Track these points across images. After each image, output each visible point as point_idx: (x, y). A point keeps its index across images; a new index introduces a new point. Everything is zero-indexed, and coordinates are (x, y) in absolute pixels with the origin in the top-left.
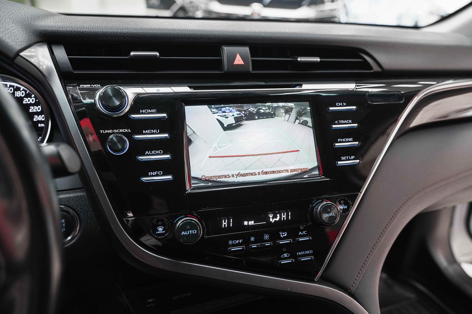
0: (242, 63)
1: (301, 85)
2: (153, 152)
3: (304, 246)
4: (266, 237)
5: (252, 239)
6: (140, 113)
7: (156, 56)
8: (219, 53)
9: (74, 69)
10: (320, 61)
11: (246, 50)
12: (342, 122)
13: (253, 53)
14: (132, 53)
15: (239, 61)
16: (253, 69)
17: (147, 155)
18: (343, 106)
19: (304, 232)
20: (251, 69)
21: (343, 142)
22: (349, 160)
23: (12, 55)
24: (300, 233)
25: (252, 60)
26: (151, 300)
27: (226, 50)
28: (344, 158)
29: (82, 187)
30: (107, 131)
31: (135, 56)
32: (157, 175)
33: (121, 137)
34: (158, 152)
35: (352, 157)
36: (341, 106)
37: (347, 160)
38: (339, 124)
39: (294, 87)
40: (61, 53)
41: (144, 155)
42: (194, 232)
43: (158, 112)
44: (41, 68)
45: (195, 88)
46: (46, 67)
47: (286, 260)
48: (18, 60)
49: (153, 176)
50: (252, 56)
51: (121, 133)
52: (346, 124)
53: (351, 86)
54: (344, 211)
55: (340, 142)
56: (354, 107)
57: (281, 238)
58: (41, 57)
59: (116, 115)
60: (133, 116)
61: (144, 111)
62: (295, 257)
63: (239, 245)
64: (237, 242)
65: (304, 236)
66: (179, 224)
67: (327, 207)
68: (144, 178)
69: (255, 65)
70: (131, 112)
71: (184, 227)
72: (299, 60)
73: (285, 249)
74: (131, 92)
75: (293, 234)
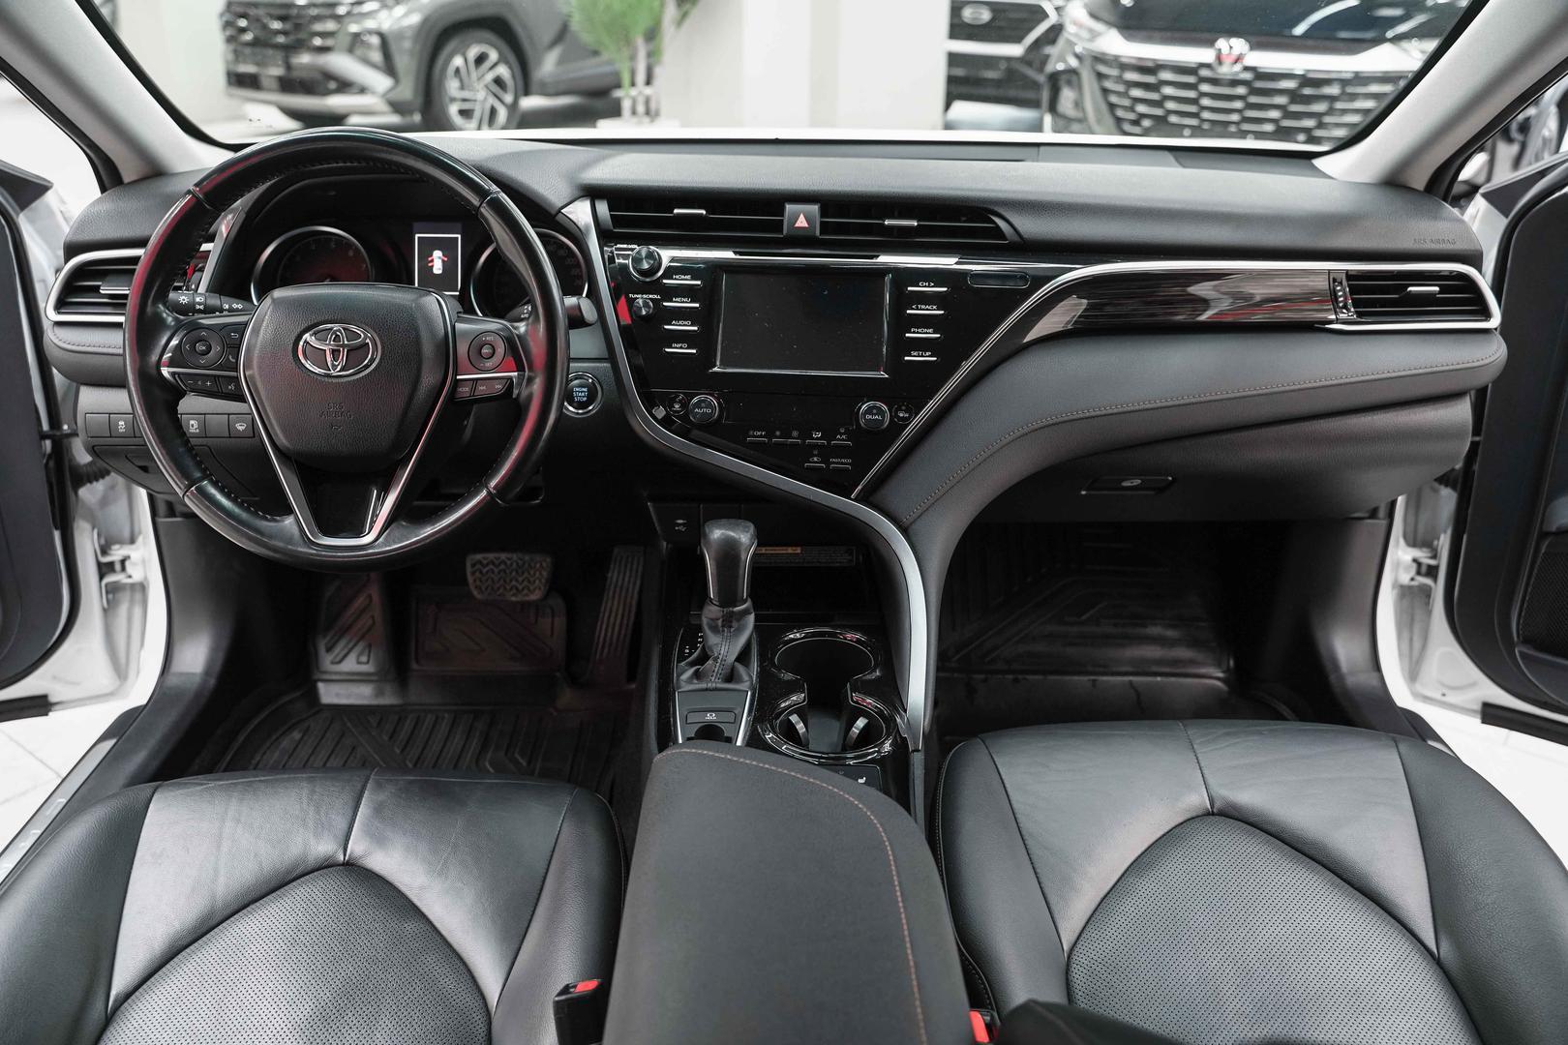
0: (807, 225)
1: (878, 256)
2: (680, 322)
3: (840, 451)
4: (795, 434)
5: (778, 433)
6: (672, 279)
7: (702, 214)
8: (779, 212)
9: (614, 228)
10: (917, 225)
11: (815, 208)
12: (923, 307)
13: (824, 213)
14: (676, 211)
15: (802, 222)
16: (821, 233)
17: (674, 325)
18: (929, 287)
19: (844, 437)
20: (818, 233)
21: (918, 333)
22: (922, 356)
23: (553, 212)
24: (838, 436)
25: (821, 223)
26: (680, 522)
27: (789, 208)
28: (916, 353)
29: (607, 356)
30: (636, 296)
31: (678, 214)
32: (681, 348)
33: (648, 303)
34: (686, 323)
35: (927, 354)
36: (925, 286)
37: (919, 356)
38: (917, 309)
39: (872, 259)
40: (603, 208)
41: (671, 325)
42: (709, 411)
43: (693, 279)
44: (579, 225)
45: (741, 254)
46: (585, 224)
47: (814, 463)
48: (559, 217)
49: (676, 348)
50: (822, 216)
51: (650, 299)
52: (927, 310)
53: (948, 262)
54: (903, 419)
55: (914, 332)
56: (945, 289)
57: (813, 439)
58: (581, 213)
59: (648, 280)
60: (665, 281)
61: (677, 277)
62: (828, 463)
63: (761, 436)
64: (759, 433)
65: (843, 440)
66: (695, 400)
67: (874, 407)
68: (667, 350)
69: (825, 227)
70: (664, 276)
71: (698, 405)
72: (886, 223)
73: (816, 452)
74: (667, 255)
75: (829, 435)
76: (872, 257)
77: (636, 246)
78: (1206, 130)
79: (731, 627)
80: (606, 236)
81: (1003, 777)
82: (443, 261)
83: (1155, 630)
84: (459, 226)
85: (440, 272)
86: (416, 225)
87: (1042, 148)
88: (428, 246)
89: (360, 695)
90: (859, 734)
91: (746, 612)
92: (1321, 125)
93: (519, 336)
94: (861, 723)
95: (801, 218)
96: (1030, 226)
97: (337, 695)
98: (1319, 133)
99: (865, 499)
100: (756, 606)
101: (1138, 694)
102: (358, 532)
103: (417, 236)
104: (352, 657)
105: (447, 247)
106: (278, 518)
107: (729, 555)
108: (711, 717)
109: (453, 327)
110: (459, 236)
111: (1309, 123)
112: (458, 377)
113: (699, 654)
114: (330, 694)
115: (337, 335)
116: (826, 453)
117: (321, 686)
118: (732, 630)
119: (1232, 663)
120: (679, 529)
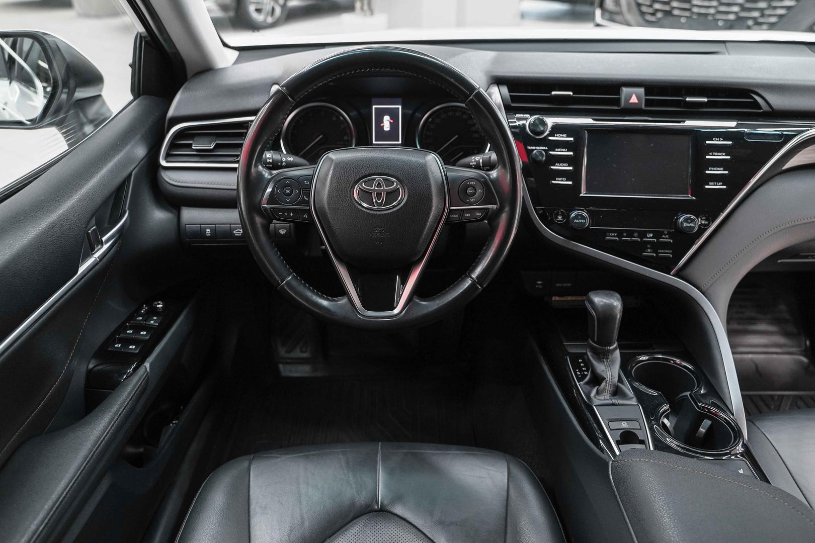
0: (637, 101)
1: (684, 121)
2: (561, 164)
3: (665, 246)
4: (636, 234)
5: (625, 234)
6: (555, 137)
7: (570, 95)
8: (618, 92)
9: (513, 103)
10: (708, 101)
11: (641, 91)
12: (716, 154)
13: (647, 93)
14: (553, 93)
15: (634, 100)
16: (646, 105)
17: (557, 166)
18: (719, 141)
19: (667, 236)
20: (643, 106)
21: (713, 170)
22: (716, 185)
24: (663, 236)
25: (646, 99)
26: (539, 282)
27: (625, 90)
28: (712, 184)
30: (532, 148)
31: (555, 95)
32: (562, 181)
33: (541, 152)
34: (565, 165)
35: (720, 184)
36: (717, 141)
37: (714, 185)
38: (713, 155)
39: (681, 123)
40: (505, 90)
41: (554, 166)
42: (583, 221)
43: (567, 136)
45: (598, 120)
46: (499, 101)
47: (649, 253)
49: (559, 181)
50: (646, 95)
51: (542, 150)
52: (719, 156)
53: (730, 124)
54: (705, 225)
55: (711, 170)
56: (730, 143)
57: (648, 238)
58: (496, 96)
59: (537, 137)
60: (550, 138)
61: (558, 135)
62: (657, 253)
63: (614, 236)
64: (613, 234)
65: (666, 238)
66: (573, 215)
67: (690, 218)
68: (553, 182)
69: (648, 103)
70: (549, 135)
71: (576, 217)
72: (687, 99)
73: (649, 246)
74: (551, 121)
75: (657, 235)
76: (679, 122)
77: (528, 116)
78: (694, 19)
79: (608, 359)
80: (510, 110)
82: (390, 122)
84: (400, 100)
85: (388, 129)
86: (374, 100)
87: (727, 44)
88: (381, 114)
89: (303, 371)
91: (615, 349)
92: (763, 15)
94: (707, 423)
95: (634, 97)
97: (291, 371)
99: (677, 275)
101: (756, 366)
103: (374, 107)
104: (298, 350)
105: (393, 114)
106: (336, 299)
107: (606, 316)
108: (624, 425)
109: (446, 176)
110: (400, 107)
112: (451, 208)
113: (590, 377)
114: (288, 371)
115: (379, 184)
116: (656, 247)
117: (281, 366)
118: (609, 360)
120: (538, 287)
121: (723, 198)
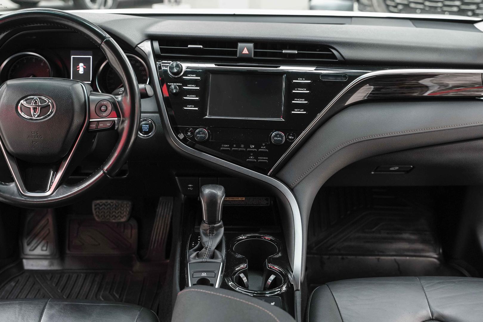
0: (248, 53)
1: (279, 67)
2: (191, 96)
3: (263, 154)
4: (242, 146)
5: (235, 146)
6: (187, 76)
7: (201, 47)
8: (236, 47)
9: (161, 53)
10: (298, 53)
11: (251, 45)
12: (300, 89)
13: (255, 47)
14: (189, 46)
15: (245, 51)
16: (254, 56)
17: (188, 97)
18: (302, 80)
19: (264, 147)
20: (252, 56)
21: (298, 101)
22: (300, 111)
23: (134, 46)
24: (262, 147)
25: (254, 51)
26: (190, 186)
27: (240, 45)
28: (297, 110)
29: (158, 111)
30: (171, 84)
31: (190, 48)
32: (191, 107)
33: (176, 87)
34: (193, 96)
35: (302, 110)
36: (301, 80)
37: (298, 111)
38: (297, 90)
39: (277, 68)
40: (156, 44)
41: (186, 97)
42: (203, 135)
43: (197, 76)
44: (145, 52)
45: (218, 65)
46: (148, 51)
47: (251, 158)
48: (137, 49)
49: (189, 107)
50: (255, 49)
51: (177, 85)
52: (302, 90)
53: (311, 69)
54: (291, 139)
55: (296, 101)
56: (310, 81)
57: (251, 148)
58: (146, 47)
59: (176, 77)
60: (184, 77)
61: (190, 75)
62: (257, 159)
63: (227, 147)
64: (226, 146)
65: (264, 149)
66: (197, 131)
67: (278, 134)
68: (185, 108)
69: (256, 54)
70: (183, 75)
71: (199, 133)
72: (283, 52)
73: (252, 154)
74: (185, 66)
75: (258, 146)
76: (277, 67)
77: (171, 62)
78: (427, 10)
79: (213, 233)
80: (157, 57)
81: (337, 302)
82: (84, 68)
83: (406, 236)
84: (91, 52)
85: (82, 73)
86: (72, 52)
87: (353, 19)
88: (77, 62)
89: (43, 265)
90: (271, 282)
91: (220, 227)
92: (479, 8)
93: (118, 102)
94: (272, 277)
95: (245, 49)
96: (348, 54)
97: (32, 265)
98: (478, 12)
99: (273, 175)
100: (225, 224)
101: (399, 265)
102: (44, 190)
103: (72, 57)
104: (39, 248)
105: (86, 61)
106: (8, 184)
107: (212, 200)
108: (204, 275)
109: (88, 98)
110: (91, 57)
111: (473, 7)
112: (91, 120)
113: (199, 246)
114: (29, 265)
115: (36, 101)
116: (257, 154)
117: (25, 261)
118: (214, 235)
119: (441, 251)
120: (189, 189)
121: (305, 120)
